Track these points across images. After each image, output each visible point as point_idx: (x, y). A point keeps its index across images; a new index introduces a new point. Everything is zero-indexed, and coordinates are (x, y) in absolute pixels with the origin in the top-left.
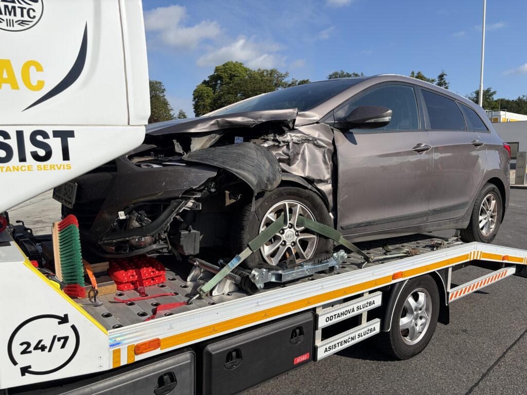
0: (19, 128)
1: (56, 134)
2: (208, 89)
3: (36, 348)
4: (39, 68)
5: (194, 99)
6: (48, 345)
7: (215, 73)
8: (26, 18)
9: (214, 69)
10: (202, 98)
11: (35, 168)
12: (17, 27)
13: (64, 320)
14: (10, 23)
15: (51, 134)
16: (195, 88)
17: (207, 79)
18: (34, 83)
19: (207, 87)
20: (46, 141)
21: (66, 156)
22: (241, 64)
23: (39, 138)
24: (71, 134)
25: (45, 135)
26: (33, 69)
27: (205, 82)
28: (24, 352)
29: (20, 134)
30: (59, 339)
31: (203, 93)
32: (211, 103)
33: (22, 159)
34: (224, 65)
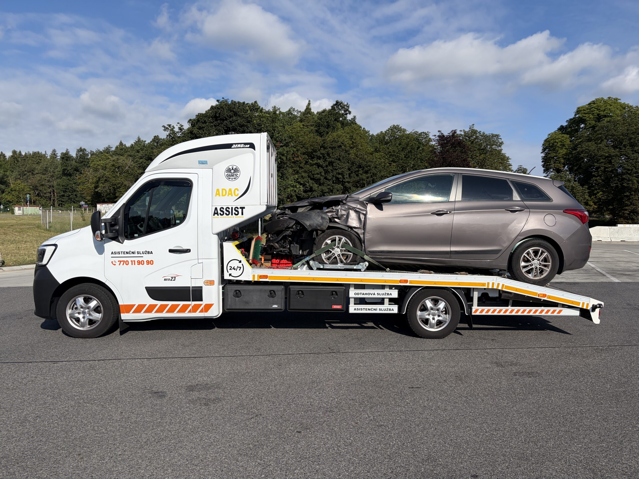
0: (232, 206)
1: (241, 208)
2: (563, 137)
3: (233, 269)
4: (238, 190)
5: (544, 150)
6: (236, 269)
7: (575, 115)
8: (236, 177)
9: (575, 110)
10: (554, 150)
11: (235, 217)
12: (234, 180)
13: (240, 262)
14: (232, 179)
15: (239, 208)
16: (546, 137)
17: (565, 124)
18: (236, 194)
19: (563, 133)
20: (238, 210)
21: (242, 214)
22: (616, 99)
23: (236, 209)
24: (244, 208)
25: (238, 208)
26: (236, 190)
27: (562, 129)
28: (230, 269)
29: (232, 208)
30: (239, 267)
31: (555, 142)
32: (566, 154)
33: (232, 215)
34: (589, 104)
